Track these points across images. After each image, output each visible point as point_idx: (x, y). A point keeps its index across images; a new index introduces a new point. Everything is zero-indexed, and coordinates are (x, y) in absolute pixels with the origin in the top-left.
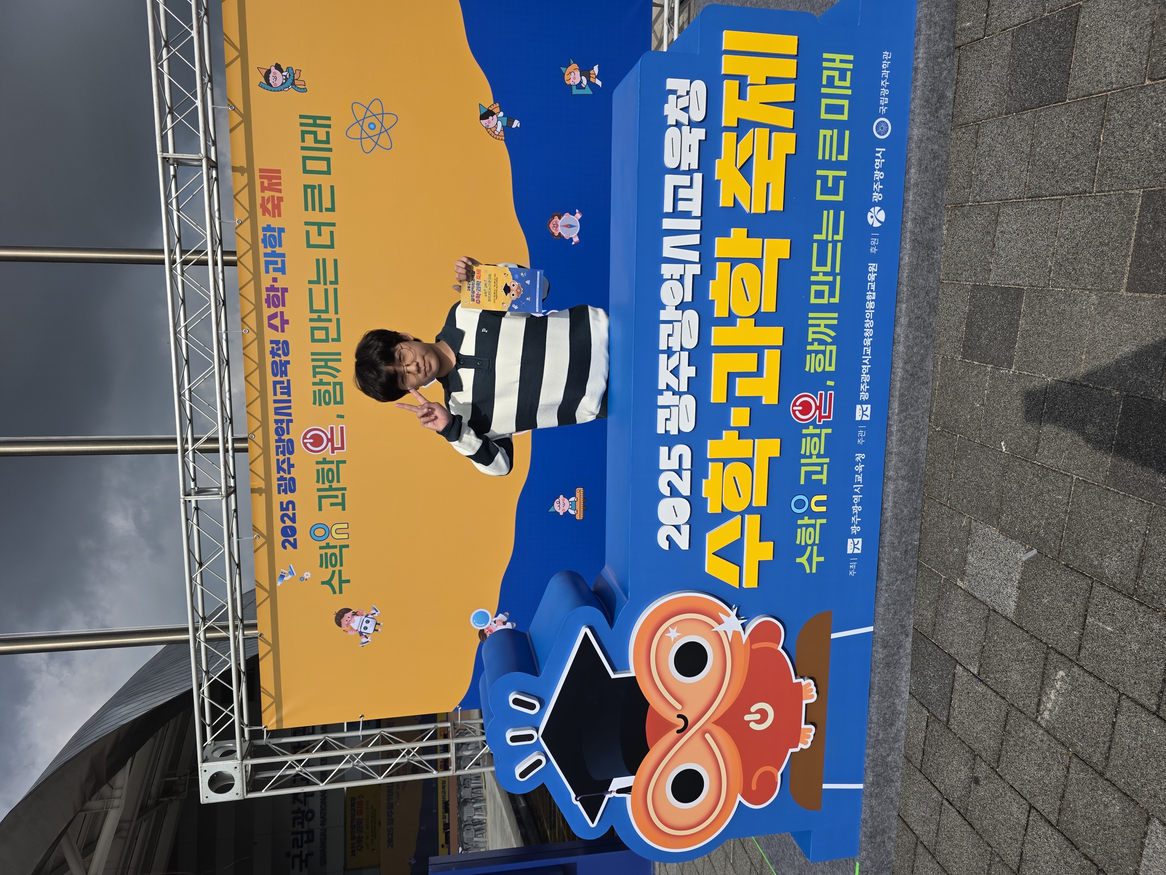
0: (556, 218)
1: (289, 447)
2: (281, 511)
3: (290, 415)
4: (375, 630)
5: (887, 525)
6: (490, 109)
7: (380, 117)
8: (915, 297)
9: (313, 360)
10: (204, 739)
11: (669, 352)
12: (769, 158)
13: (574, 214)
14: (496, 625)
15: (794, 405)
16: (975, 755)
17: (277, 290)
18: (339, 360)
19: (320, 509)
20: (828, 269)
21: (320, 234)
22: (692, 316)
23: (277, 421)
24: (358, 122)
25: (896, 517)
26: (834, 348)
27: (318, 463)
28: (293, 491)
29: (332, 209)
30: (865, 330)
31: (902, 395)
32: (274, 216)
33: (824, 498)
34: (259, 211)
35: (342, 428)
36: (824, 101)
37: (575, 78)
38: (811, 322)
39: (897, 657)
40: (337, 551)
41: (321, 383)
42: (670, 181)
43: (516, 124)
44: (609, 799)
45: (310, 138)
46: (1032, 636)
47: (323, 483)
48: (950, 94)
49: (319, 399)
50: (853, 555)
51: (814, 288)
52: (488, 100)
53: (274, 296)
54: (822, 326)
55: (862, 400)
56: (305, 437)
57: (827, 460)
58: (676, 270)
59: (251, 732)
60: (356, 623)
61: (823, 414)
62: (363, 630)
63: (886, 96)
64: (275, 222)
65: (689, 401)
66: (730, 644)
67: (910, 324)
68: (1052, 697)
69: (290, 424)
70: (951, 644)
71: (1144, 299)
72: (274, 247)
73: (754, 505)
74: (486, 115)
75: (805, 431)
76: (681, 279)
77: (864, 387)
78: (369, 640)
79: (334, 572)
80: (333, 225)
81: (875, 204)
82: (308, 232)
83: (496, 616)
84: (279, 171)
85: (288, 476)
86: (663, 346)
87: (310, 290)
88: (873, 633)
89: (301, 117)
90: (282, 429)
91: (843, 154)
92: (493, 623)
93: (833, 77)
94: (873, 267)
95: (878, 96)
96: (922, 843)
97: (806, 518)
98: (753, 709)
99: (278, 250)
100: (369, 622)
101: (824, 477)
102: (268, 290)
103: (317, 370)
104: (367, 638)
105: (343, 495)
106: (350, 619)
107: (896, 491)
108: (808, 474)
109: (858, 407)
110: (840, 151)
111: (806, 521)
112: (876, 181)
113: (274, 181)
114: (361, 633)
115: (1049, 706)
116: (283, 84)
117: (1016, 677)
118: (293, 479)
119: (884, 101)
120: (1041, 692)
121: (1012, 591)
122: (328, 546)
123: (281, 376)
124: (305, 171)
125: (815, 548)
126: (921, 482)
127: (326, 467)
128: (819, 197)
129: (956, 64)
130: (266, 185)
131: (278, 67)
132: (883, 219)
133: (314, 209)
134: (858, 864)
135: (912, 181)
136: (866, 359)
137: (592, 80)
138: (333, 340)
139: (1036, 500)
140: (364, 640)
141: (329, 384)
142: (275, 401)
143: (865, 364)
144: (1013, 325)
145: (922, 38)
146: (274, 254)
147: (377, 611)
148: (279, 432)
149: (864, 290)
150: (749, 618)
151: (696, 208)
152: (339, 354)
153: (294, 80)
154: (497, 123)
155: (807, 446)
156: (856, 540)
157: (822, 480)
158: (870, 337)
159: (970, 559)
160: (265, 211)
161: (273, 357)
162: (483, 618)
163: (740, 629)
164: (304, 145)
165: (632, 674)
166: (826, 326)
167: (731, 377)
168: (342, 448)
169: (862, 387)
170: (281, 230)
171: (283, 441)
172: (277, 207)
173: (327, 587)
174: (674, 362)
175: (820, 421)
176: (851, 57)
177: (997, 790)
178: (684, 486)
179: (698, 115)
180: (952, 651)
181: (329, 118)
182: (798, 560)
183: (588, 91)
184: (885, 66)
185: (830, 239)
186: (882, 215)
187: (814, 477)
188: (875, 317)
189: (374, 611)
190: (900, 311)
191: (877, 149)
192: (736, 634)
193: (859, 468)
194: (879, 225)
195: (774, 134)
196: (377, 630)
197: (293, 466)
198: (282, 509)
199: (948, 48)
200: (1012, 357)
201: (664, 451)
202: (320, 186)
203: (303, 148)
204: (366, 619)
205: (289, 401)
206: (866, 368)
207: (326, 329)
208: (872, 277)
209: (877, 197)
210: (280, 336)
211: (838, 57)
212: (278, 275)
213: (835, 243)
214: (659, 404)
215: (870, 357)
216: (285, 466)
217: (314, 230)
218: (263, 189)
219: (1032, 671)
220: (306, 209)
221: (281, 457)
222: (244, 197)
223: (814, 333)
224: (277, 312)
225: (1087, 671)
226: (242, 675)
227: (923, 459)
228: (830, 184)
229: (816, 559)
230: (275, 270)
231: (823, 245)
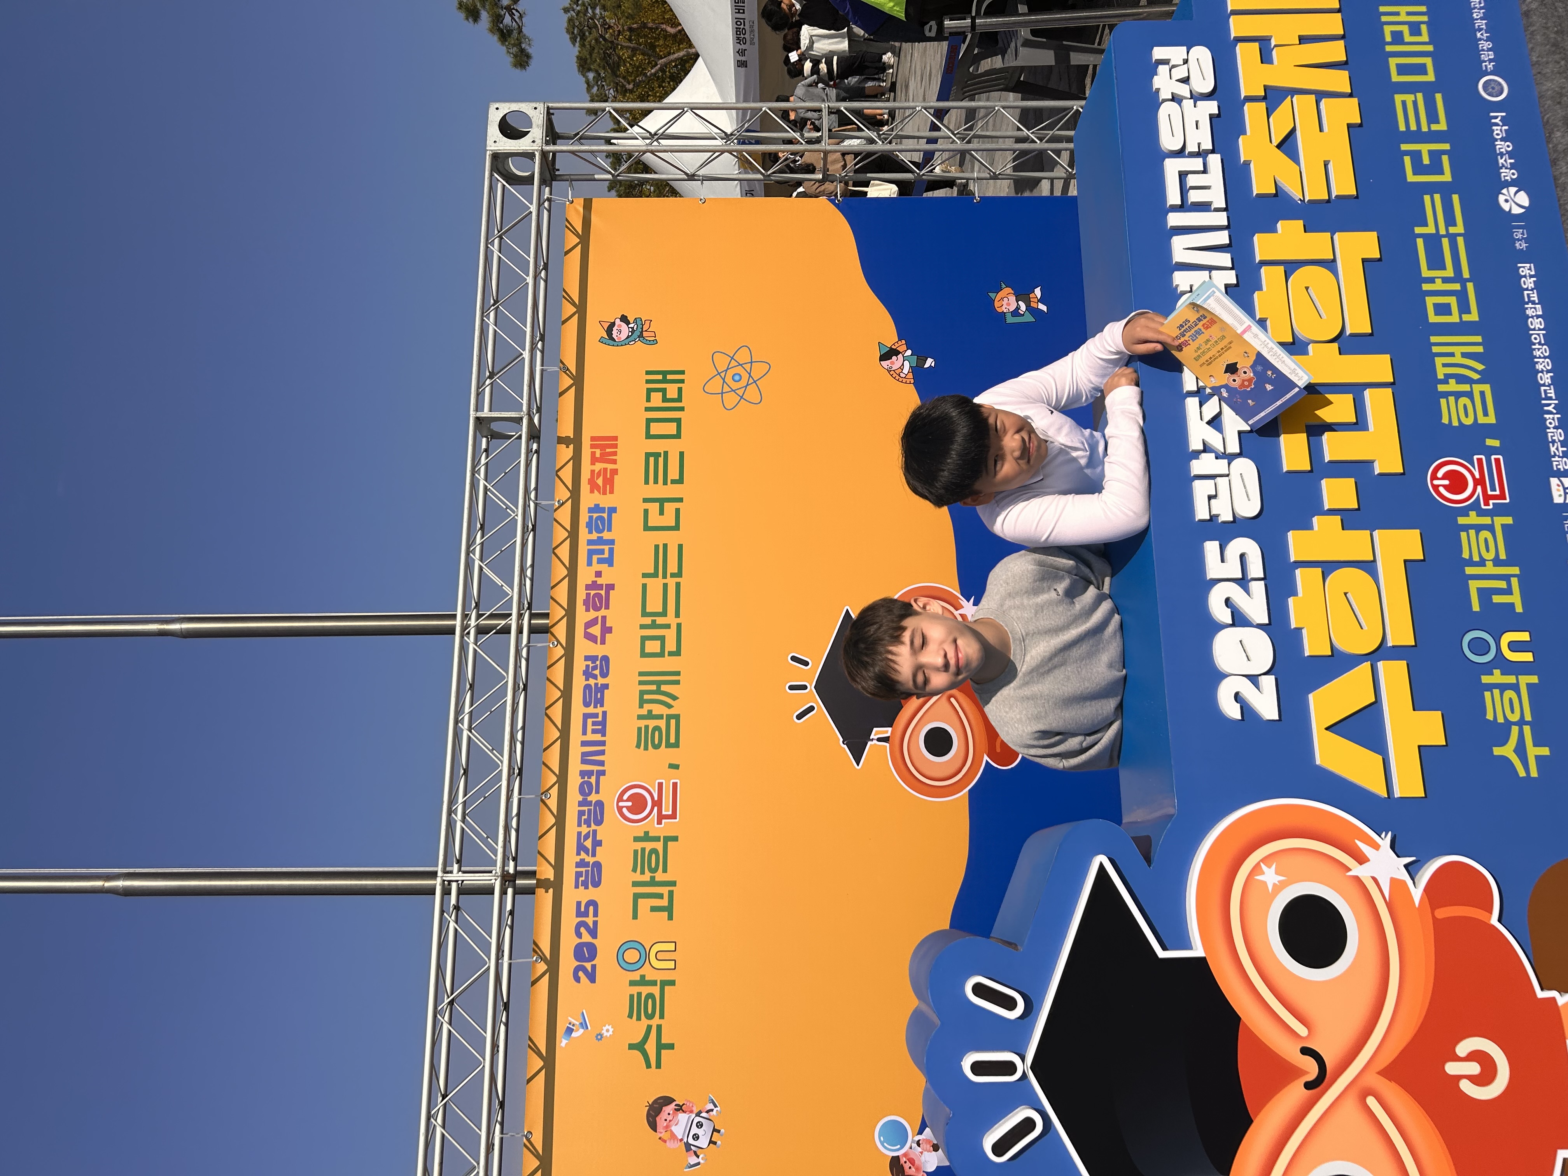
1: (596, 814)
2: (577, 916)
3: (602, 763)
4: (711, 1142)
6: (893, 347)
7: (748, 367)
9: (641, 683)
11: (1201, 395)
12: (1321, 130)
14: (919, 1149)
17: (600, 587)
18: (677, 682)
19: (635, 917)
20: (1449, 273)
21: (662, 512)
23: (583, 774)
24: (719, 374)
26: (1487, 388)
27: (637, 839)
28: (597, 884)
29: (680, 481)
30: (1536, 360)
32: (605, 493)
33: (1525, 636)
34: (585, 491)
35: (675, 785)
37: (1008, 304)
38: (1435, 349)
40: (656, 990)
41: (650, 716)
42: (1172, 168)
43: (930, 362)
45: (657, 397)
47: (643, 873)
49: (646, 739)
51: (1430, 301)
53: (595, 595)
54: (1458, 355)
55: (1559, 469)
56: (620, 799)
57: (1516, 570)
58: (1198, 279)
60: (681, 1124)
61: (1490, 493)
62: (691, 1141)
63: (1489, 50)
64: (605, 501)
65: (1246, 468)
66: (1389, 905)
69: (602, 777)
72: (602, 531)
73: (1390, 641)
74: (888, 354)
75: (1462, 520)
77: (1557, 449)
78: (700, 1160)
79: (649, 1028)
80: (680, 500)
81: (1507, 184)
82: (646, 512)
83: (920, 1132)
84: (615, 438)
85: (590, 860)
86: (1189, 386)
87: (644, 586)
89: (648, 373)
90: (589, 784)
91: (1438, 122)
92: (914, 1145)
93: (1400, 33)
94: (1526, 269)
95: (1477, 52)
97: (1497, 672)
98: (1462, 1051)
99: (606, 535)
100: (702, 1126)
101: (1516, 599)
102: (588, 587)
103: (646, 697)
104: (698, 1157)
105: (671, 893)
106: (670, 1118)
108: (1486, 595)
109: (1554, 481)
110: (1433, 120)
111: (1497, 677)
112: (1502, 154)
113: (608, 450)
114: (688, 1146)
116: (628, 337)
118: (598, 865)
119: (1487, 56)
122: (643, 981)
123: (595, 707)
124: (649, 436)
125: (1527, 729)
127: (649, 846)
128: (1411, 178)
130: (598, 455)
131: (624, 319)
132: (1526, 203)
133: (656, 482)
135: (1560, 148)
136: (1549, 405)
137: (1032, 304)
138: (671, 654)
140: (693, 1160)
141: (660, 717)
142: (584, 744)
143: (1550, 413)
146: (600, 541)
147: (716, 1106)
148: (585, 789)
149: (1519, 302)
151: (1218, 198)
152: (678, 673)
153: (642, 332)
154: (903, 363)
155: (1472, 545)
157: (1512, 605)
158: (1548, 371)
160: (594, 486)
161: (587, 679)
162: (898, 1133)
164: (649, 405)
165: (1198, 952)
166: (1464, 355)
168: (673, 816)
169: (1553, 449)
170: (613, 510)
171: (589, 804)
172: (609, 482)
173: (637, 1053)
174: (1210, 409)
175: (1486, 504)
176: (1422, 8)
178: (1256, 608)
179: (1204, 86)
181: (682, 372)
182: (1497, 751)
183: (1029, 318)
184: (1477, 15)
185: (1443, 232)
186: (1523, 199)
187: (1497, 599)
188: (1548, 340)
189: (711, 1106)
191: (1492, 114)
194: (1523, 210)
195: (1322, 101)
196: (715, 1143)
197: (600, 843)
198: (579, 914)
201: (1211, 548)
202: (666, 453)
203: (647, 409)
204: (698, 1119)
205: (603, 743)
206: (1553, 419)
208: (1529, 283)
209: (1508, 174)
210: (598, 650)
211: (1402, 10)
212: (603, 567)
213: (1453, 238)
214: (1195, 473)
215: (1556, 402)
216: (588, 844)
217: (654, 508)
218: (594, 460)
220: (647, 482)
221: (584, 829)
222: (567, 473)
223: (1445, 365)
224: (598, 617)
228: (1426, 160)
229: (1533, 751)
230: (600, 561)
231: (1433, 242)
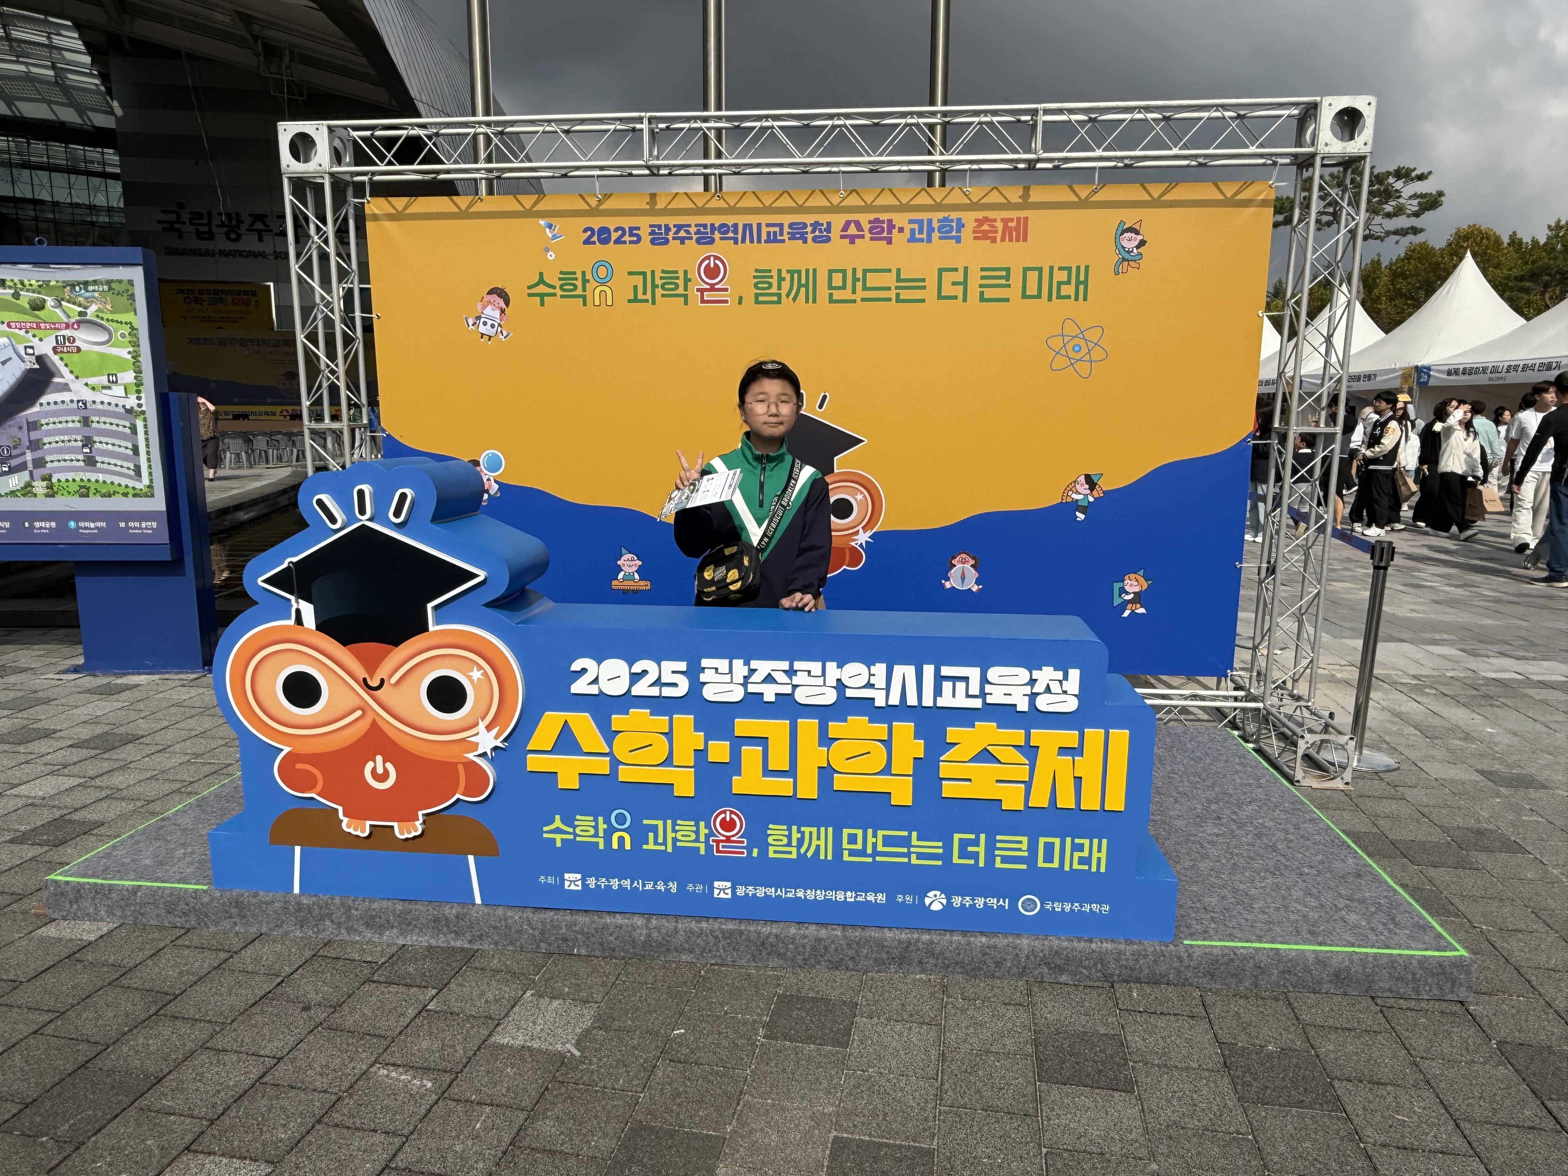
0: (972, 562)
1: (705, 239)
3: (743, 241)
4: (482, 335)
5: (596, 918)
6: (1097, 486)
7: (1087, 358)
8: (849, 946)
9: (807, 271)
10: (356, 128)
11: (791, 673)
12: (998, 781)
13: (977, 582)
15: (732, 812)
16: (336, 1007)
17: (890, 232)
18: (807, 301)
19: (630, 273)
20: (880, 848)
21: (954, 284)
22: (830, 697)
23: (736, 226)
24: (1082, 332)
25: (605, 927)
26: (794, 856)
27: (686, 272)
28: (653, 241)
29: (982, 299)
30: (814, 890)
31: (741, 933)
32: (974, 232)
33: (628, 847)
34: (980, 215)
35: (726, 302)
36: (1057, 841)
37: (1131, 585)
38: (823, 829)
39: (445, 930)
40: (579, 291)
41: (781, 279)
42: (973, 673)
43: (1081, 516)
44: (289, 600)
45: (1062, 276)
46: (470, 1058)
47: (661, 278)
48: (1064, 978)
49: (762, 276)
50: (563, 880)
51: (859, 832)
52: (1106, 484)
53: (883, 228)
54: (818, 843)
55: (737, 888)
56: (716, 258)
57: (670, 850)
58: (880, 680)
59: (363, 184)
60: (492, 312)
61: (721, 844)
62: (482, 320)
63: (1063, 909)
64: (967, 233)
65: (737, 695)
66: (463, 740)
67: (819, 940)
68: (403, 1077)
69: (733, 242)
70: (461, 985)
71: (824, 1151)
72: (939, 232)
73: (620, 767)
74: (1091, 483)
75: (702, 824)
76: (869, 685)
77: (751, 891)
78: (471, 327)
79: (554, 287)
80: (965, 299)
81: (949, 899)
82: (956, 270)
83: (496, 481)
84: (1025, 240)
85: (670, 237)
86: (797, 665)
87: (889, 271)
88: (474, 904)
89: (1087, 267)
90: (727, 232)
91: (1002, 862)
92: (487, 477)
93: (1082, 850)
94: (881, 898)
95: (1062, 900)
96: (231, 957)
97: (605, 826)
98: (389, 766)
99: (936, 235)
100: (492, 327)
101: (651, 846)
102: (890, 221)
103: (796, 275)
105: (647, 301)
106: (496, 304)
107: (634, 928)
108: (654, 829)
109: (729, 884)
110: (1005, 859)
111: (602, 826)
112: (973, 900)
113: (1014, 233)
114: (479, 318)
115: (393, 1074)
116: (1124, 248)
117: (425, 1044)
118: (666, 242)
119: (1058, 906)
120: (408, 1067)
121: (520, 1040)
122: (585, 281)
123: (789, 233)
124: (1026, 270)
125: (571, 837)
126: (644, 956)
127: (681, 282)
128: (957, 837)
129: (1096, 984)
130: (1010, 224)
131: (1142, 243)
132: (933, 908)
133: (983, 278)
134: (205, 887)
135: (972, 939)
136: (782, 892)
137: (1130, 606)
138: (831, 295)
139: (618, 1061)
140: (471, 321)
141: (779, 288)
142: (759, 225)
143: (776, 892)
144: (810, 1039)
145: (1123, 946)
146: (931, 230)
147: (505, 337)
148: (723, 229)
149: (856, 889)
150: (492, 761)
151: (945, 701)
152: (814, 301)
153: (1128, 260)
154: (1081, 494)
155: (686, 827)
156: (579, 883)
157: (648, 844)
158: (805, 896)
159: (556, 1003)
160: (980, 222)
161: (811, 225)
162: (494, 466)
163: (480, 751)
164: (1055, 269)
165: (432, 628)
166: (818, 847)
167: (762, 741)
168: (703, 301)
169: (751, 888)
170: (958, 240)
171: (712, 232)
172: (985, 236)
173: (537, 278)
174: (781, 677)
175: (713, 841)
176: (1103, 869)
177: (297, 1027)
178: (642, 689)
179: (1042, 704)
180: (452, 985)
181: (1085, 299)
182: (558, 817)
183: (1117, 601)
184: (1094, 907)
185: (912, 850)
186: (936, 907)
187: (651, 835)
188: (827, 901)
189: (505, 334)
190: (833, 929)
191: (1007, 900)
192: (475, 746)
193: (661, 886)
194: (927, 904)
195: (1023, 786)
196: (482, 337)
197: (683, 243)
198: (631, 229)
199: (1112, 975)
200: (776, 1039)
201: (682, 666)
202: (1009, 286)
203: (1051, 268)
204: (496, 325)
205: (759, 241)
206: (771, 893)
207: (844, 287)
208: (871, 897)
209: (957, 901)
210: (835, 234)
211: (1103, 855)
212: (907, 234)
213: (908, 855)
214: (734, 661)
215: (784, 897)
216: (682, 234)
217: (959, 277)
218: (1005, 221)
219: (432, 1059)
220: (982, 269)
221: (693, 230)
222: (995, 198)
223: (811, 833)
224: (864, 231)
225: (432, 1107)
226: (433, 176)
227: (670, 958)
228: (970, 849)
229: (558, 838)
230: (913, 231)
231: (905, 842)
